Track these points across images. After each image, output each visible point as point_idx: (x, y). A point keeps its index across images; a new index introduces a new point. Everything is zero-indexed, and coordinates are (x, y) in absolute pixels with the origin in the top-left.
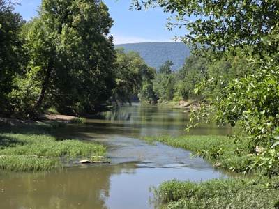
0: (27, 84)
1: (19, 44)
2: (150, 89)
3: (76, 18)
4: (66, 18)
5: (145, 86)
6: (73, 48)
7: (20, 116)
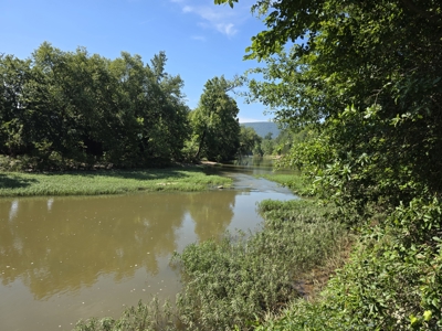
0: (192, 144)
1: (187, 123)
2: (259, 149)
3: (218, 108)
4: (213, 109)
5: (256, 146)
6: (217, 125)
7: (187, 162)
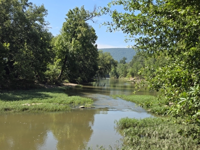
0: (54, 68)
1: (50, 48)
2: (115, 71)
3: (79, 35)
4: (74, 35)
5: (113, 70)
6: (78, 50)
7: (50, 83)
